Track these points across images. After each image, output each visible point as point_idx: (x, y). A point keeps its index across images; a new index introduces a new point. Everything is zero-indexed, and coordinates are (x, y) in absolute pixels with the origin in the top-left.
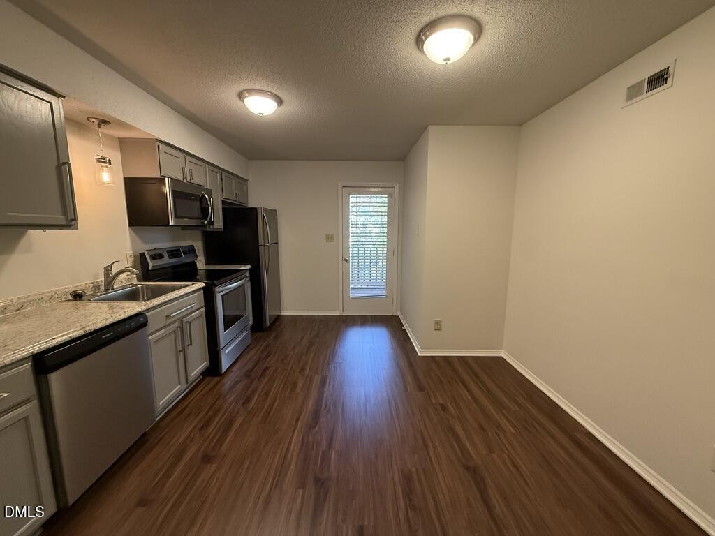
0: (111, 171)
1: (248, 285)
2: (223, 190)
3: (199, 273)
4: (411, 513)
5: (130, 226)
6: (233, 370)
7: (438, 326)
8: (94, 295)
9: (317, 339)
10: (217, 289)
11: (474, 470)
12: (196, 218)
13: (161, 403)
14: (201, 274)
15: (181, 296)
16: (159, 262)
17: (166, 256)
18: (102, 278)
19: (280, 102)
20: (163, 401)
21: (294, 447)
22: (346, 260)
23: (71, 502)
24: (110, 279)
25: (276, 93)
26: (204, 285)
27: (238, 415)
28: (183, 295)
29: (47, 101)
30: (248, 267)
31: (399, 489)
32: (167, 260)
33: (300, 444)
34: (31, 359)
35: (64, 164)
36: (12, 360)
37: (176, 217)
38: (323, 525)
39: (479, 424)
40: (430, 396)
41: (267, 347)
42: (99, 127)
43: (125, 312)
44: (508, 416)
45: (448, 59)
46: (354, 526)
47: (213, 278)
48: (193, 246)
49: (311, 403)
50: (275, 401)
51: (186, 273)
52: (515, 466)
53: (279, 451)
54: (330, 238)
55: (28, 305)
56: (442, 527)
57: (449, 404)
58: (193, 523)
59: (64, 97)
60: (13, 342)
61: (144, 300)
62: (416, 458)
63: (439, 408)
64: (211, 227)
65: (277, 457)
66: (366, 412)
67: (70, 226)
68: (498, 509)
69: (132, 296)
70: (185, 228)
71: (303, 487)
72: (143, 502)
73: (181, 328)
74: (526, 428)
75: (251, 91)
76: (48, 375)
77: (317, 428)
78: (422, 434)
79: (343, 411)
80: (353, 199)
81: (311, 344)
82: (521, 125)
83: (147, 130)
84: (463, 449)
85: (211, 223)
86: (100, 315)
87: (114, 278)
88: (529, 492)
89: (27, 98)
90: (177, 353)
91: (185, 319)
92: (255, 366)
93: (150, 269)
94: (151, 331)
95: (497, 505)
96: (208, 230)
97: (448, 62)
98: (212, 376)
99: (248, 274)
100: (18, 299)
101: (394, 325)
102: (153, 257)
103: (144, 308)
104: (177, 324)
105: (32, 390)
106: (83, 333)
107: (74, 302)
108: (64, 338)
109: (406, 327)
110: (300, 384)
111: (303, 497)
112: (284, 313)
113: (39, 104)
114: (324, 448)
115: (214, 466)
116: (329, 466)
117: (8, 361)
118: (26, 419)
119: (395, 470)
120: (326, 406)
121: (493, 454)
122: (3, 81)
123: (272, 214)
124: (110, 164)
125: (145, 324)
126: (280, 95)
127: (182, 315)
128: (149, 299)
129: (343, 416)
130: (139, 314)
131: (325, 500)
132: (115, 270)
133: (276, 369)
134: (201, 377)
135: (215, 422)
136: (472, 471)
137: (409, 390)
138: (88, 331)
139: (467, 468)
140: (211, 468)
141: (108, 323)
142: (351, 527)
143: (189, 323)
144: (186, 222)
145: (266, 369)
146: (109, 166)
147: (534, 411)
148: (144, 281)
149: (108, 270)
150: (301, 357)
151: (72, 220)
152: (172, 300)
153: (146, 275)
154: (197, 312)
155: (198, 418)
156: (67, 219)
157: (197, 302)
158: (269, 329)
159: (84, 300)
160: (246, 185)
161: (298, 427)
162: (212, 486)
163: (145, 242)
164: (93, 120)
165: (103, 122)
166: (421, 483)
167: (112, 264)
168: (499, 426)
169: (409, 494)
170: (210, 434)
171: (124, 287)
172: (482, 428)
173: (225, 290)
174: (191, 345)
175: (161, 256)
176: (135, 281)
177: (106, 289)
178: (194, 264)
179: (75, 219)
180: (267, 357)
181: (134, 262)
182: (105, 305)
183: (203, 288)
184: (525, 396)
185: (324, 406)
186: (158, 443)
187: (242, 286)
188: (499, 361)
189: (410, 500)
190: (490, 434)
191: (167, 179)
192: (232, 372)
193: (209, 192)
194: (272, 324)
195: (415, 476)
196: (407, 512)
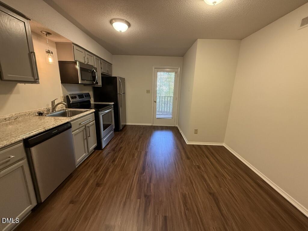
0: (53, 57)
1: (113, 111)
2: (101, 68)
3: (92, 105)
4: (187, 212)
5: (61, 83)
6: (107, 147)
7: (196, 132)
8: (48, 114)
9: (142, 136)
10: (100, 113)
11: (213, 194)
12: (90, 81)
13: (78, 161)
14: (92, 106)
15: (85, 115)
16: (74, 100)
17: (78, 97)
18: (50, 106)
19: (129, 25)
20: (78, 160)
21: (135, 181)
22: (155, 102)
23: (43, 201)
24: (54, 107)
25: (128, 21)
26: (95, 111)
27: (110, 167)
28: (86, 115)
29: (23, 22)
30: (113, 103)
31: (181, 201)
32: (78, 99)
33: (137, 180)
34: (23, 141)
35: (32, 52)
36: (15, 141)
37: (82, 80)
38: (149, 215)
39: (215, 175)
40: (192, 162)
41: (121, 138)
42: (47, 36)
43: (62, 122)
44: (227, 172)
45: (215, 2)
46: (162, 216)
47: (98, 108)
48: (89, 93)
49: (141, 163)
50: (125, 162)
51: (86, 105)
52: (231, 193)
53: (129, 183)
54: (148, 92)
55: (19, 117)
56: (201, 218)
57: (201, 166)
58: (94, 212)
59: (30, 20)
60: (14, 133)
61: (69, 117)
62: (188, 188)
63: (197, 167)
64: (97, 85)
65: (128, 185)
66: (165, 168)
67: (36, 82)
68: (224, 211)
69: (64, 114)
70: (85, 85)
71: (140, 198)
72: (72, 202)
73: (85, 129)
74: (235, 177)
75: (116, 20)
76: (31, 148)
77: (144, 174)
78: (190, 178)
79: (155, 167)
80: (159, 74)
81: (140, 137)
82: (241, 40)
83: (68, 38)
84: (208, 185)
85: (97, 83)
86: (51, 123)
87: (56, 106)
88: (238, 205)
89: (13, 19)
90: (84, 140)
91: (87, 125)
92: (116, 146)
93: (71, 103)
94: (73, 130)
95: (224, 210)
96: (95, 86)
97: (215, 4)
98: (98, 150)
99: (113, 106)
100: (15, 114)
101: (175, 131)
102: (72, 98)
103: (70, 120)
104: (84, 127)
105: (24, 155)
106: (45, 130)
107: (39, 117)
108: (36, 132)
109: (181, 131)
110: (136, 155)
111: (140, 202)
112: (128, 124)
113: (19, 22)
114: (148, 183)
115: (101, 188)
116: (150, 190)
117: (13, 142)
118: (22, 167)
119: (179, 193)
120: (148, 165)
121: (221, 188)
122: (1, 10)
123: (123, 80)
124: (52, 54)
125: (71, 127)
126: (130, 22)
127: (86, 123)
128: (71, 116)
129: (155, 169)
130: (68, 123)
131: (149, 204)
132: (56, 103)
133: (125, 148)
134: (94, 150)
135: (101, 170)
136: (212, 194)
137: (183, 159)
138: (46, 130)
139: (210, 193)
140: (100, 189)
141: (55, 126)
142: (161, 216)
143: (89, 127)
144: (85, 82)
145: (121, 147)
146: (52, 55)
147: (239, 170)
148: (68, 108)
149: (53, 102)
150: (136, 143)
151: (36, 79)
152: (81, 117)
153: (69, 106)
154: (92, 122)
155: (94, 167)
156: (34, 79)
157: (92, 118)
158: (122, 130)
159: (43, 116)
160: (111, 66)
161: (136, 172)
162: (101, 197)
163: (68, 91)
164: (43, 32)
165: (48, 34)
166: (190, 199)
167: (55, 100)
168: (223, 176)
169: (185, 203)
170: (99, 174)
171: (60, 111)
172: (216, 177)
173: (104, 113)
174: (90, 136)
175: (75, 97)
176: (65, 108)
177: (53, 111)
178: (89, 101)
179: (38, 79)
180: (121, 142)
181: (64, 99)
182: (53, 118)
183: (94, 112)
184: (234, 163)
185: (147, 164)
186: (77, 177)
187: (111, 111)
188: (223, 148)
189: (186, 206)
190: (219, 179)
191: (77, 62)
192: (107, 148)
193: (96, 69)
194: (123, 129)
195: (187, 196)
196: (185, 211)
